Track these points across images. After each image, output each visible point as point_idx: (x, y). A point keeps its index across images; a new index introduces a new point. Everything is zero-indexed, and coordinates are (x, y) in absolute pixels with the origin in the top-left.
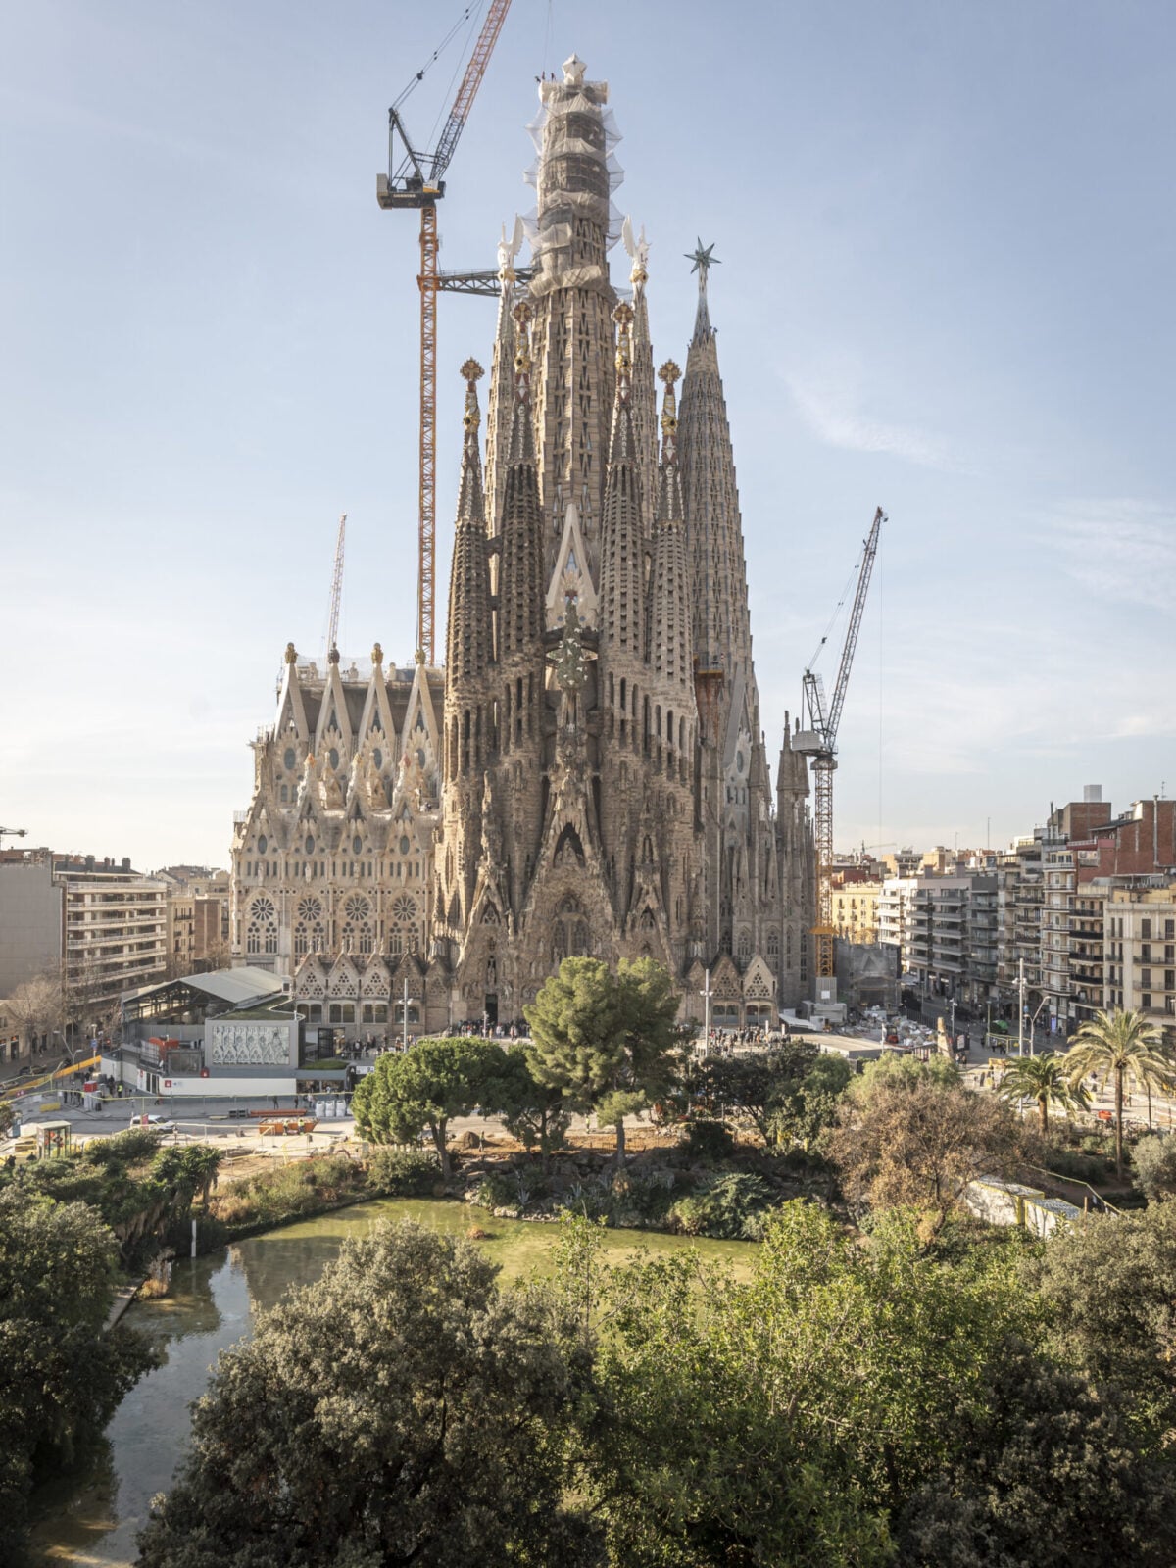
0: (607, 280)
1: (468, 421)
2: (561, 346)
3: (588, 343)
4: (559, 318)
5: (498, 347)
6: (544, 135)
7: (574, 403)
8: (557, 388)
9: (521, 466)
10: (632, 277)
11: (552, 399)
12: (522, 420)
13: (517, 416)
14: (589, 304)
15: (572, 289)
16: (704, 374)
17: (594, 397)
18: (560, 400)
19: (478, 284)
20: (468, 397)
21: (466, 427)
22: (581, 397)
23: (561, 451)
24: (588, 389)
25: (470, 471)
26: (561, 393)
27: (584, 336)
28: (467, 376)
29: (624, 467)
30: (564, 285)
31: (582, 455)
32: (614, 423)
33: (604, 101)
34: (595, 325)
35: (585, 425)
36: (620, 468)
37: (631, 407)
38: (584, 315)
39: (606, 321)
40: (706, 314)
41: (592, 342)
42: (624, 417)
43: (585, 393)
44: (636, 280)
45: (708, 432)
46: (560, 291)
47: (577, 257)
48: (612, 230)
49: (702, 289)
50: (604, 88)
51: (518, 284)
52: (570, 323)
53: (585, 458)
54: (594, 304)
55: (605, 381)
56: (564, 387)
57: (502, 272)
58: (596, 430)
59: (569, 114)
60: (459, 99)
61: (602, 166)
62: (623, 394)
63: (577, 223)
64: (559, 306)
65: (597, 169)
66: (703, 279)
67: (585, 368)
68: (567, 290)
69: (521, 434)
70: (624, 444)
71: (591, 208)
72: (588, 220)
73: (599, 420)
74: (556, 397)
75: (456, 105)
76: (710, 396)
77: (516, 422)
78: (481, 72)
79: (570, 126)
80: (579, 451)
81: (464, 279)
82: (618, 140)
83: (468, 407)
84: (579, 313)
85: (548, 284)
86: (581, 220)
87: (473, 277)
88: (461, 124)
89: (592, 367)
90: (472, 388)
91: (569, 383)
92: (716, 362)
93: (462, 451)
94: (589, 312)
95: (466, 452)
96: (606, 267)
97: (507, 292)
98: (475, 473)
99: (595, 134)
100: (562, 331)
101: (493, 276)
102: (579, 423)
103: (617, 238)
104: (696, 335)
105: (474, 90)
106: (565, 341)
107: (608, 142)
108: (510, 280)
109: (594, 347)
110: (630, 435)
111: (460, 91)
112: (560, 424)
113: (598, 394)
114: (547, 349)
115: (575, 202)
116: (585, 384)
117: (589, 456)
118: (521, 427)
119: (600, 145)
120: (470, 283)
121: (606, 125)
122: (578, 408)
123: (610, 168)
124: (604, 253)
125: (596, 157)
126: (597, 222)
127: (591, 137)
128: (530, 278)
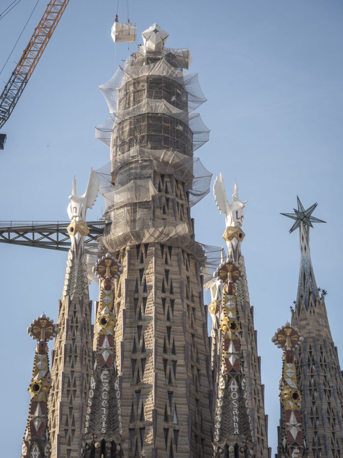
0: (193, 236)
1: (36, 388)
2: (141, 304)
3: (172, 301)
4: (138, 275)
5: (66, 304)
6: (118, 96)
7: (156, 368)
8: (135, 351)
9: (103, 443)
10: (225, 235)
11: (128, 363)
12: (106, 387)
13: (99, 383)
14: (173, 261)
15: (154, 244)
16: (315, 340)
17: (181, 362)
18: (139, 364)
19: (37, 236)
20: (37, 360)
21: (33, 395)
22: (165, 361)
23: (140, 424)
24: (174, 352)
25: (36, 447)
26: (139, 356)
27: (167, 294)
28: (37, 336)
29: (236, 447)
30: (144, 241)
31: (166, 430)
32: (220, 394)
33: (186, 66)
34: (181, 283)
35: (170, 394)
36: (231, 448)
37: (242, 376)
38: (167, 272)
39: (193, 279)
40: (311, 274)
41: (178, 301)
42: (234, 386)
43: (170, 357)
44: (230, 238)
45: (325, 406)
46: (138, 247)
47: (159, 212)
48: (197, 187)
49: (305, 249)
50: (186, 55)
51: (87, 238)
52: (151, 279)
53: (171, 434)
54: (179, 261)
55: (194, 345)
56: (143, 350)
57: (73, 225)
58: (184, 401)
59: (148, 77)
60: (23, 58)
61: (186, 126)
62: (231, 360)
63: (158, 179)
64: (137, 262)
65: (180, 128)
66: (305, 238)
67: (169, 329)
68: (147, 245)
69: (104, 403)
70: (236, 418)
71: (175, 166)
72: (170, 176)
73: (188, 387)
74: (134, 361)
75: (20, 63)
76: (324, 365)
77: (98, 389)
78: (49, 36)
79: (150, 88)
80: (162, 424)
81: (22, 231)
82: (201, 101)
83: (36, 371)
84: (162, 270)
85: (125, 239)
86: (163, 176)
87: (33, 229)
88: (25, 81)
89: (177, 328)
90: (43, 349)
91: (151, 345)
92: (327, 327)
93: (26, 423)
94: (174, 268)
95: (32, 424)
96: (191, 223)
97: (77, 246)
98: (41, 450)
99: (178, 95)
100: (141, 288)
101: (60, 229)
102: (163, 392)
103: (201, 195)
104: (301, 297)
105: (41, 51)
106: (145, 299)
107: (190, 104)
108: (82, 233)
109: (180, 306)
110: (242, 408)
111: (25, 52)
112: (138, 392)
113: (186, 358)
114: (122, 307)
115: (157, 159)
116: (169, 347)
117: (176, 431)
118: (104, 396)
119: (182, 105)
120: (29, 235)
121: (188, 88)
122: (162, 375)
123: (193, 126)
124: (188, 210)
125: (181, 118)
126: (181, 178)
127: (173, 99)
128: (101, 232)
